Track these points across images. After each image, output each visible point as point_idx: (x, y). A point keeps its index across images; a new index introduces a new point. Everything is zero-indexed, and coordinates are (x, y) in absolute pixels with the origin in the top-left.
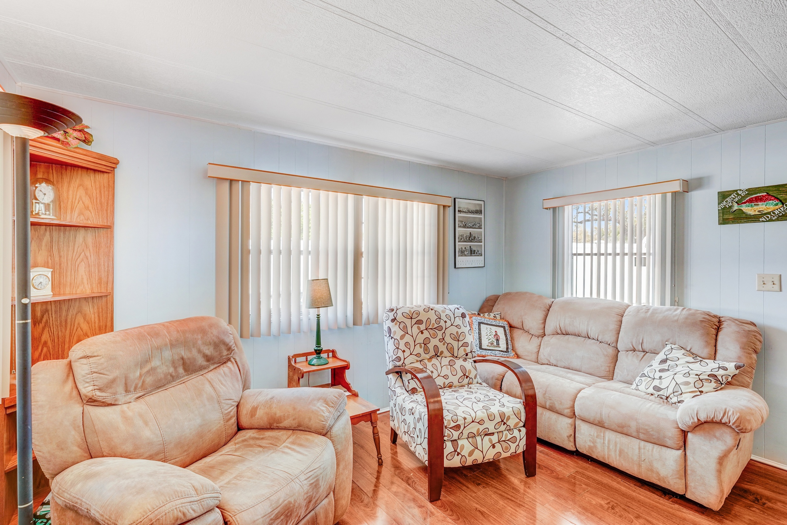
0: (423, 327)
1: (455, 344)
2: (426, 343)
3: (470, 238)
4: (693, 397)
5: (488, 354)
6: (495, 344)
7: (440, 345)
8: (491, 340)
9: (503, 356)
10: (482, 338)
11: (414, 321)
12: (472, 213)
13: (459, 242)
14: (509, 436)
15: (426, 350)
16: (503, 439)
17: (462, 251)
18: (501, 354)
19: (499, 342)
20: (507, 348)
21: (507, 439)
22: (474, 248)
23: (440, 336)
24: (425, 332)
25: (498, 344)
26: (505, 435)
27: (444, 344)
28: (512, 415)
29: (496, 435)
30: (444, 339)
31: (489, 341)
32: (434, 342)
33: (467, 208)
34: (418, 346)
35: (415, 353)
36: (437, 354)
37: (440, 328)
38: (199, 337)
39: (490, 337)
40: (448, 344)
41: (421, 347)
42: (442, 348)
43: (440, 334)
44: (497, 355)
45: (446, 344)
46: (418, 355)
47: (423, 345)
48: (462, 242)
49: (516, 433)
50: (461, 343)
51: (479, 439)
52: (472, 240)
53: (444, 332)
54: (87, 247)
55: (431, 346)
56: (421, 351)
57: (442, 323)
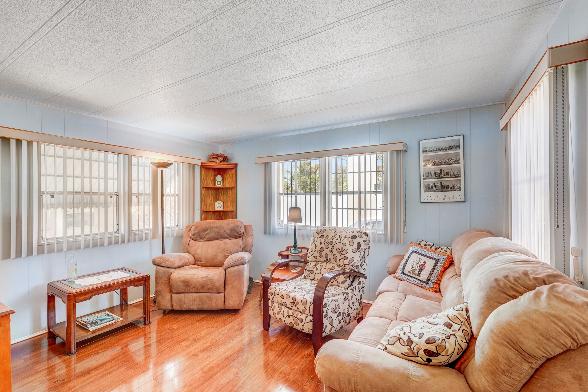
0: (323, 240)
1: (338, 256)
2: (321, 250)
3: (440, 174)
4: (379, 349)
5: (405, 279)
6: (417, 272)
7: (329, 254)
8: (414, 268)
9: (417, 284)
10: (407, 265)
11: (320, 235)
12: (444, 150)
13: (424, 179)
14: (299, 316)
15: (321, 255)
16: (295, 315)
17: (429, 187)
18: (416, 282)
19: (421, 272)
20: (428, 280)
21: (297, 317)
22: (446, 184)
23: (330, 248)
24: (323, 243)
25: (419, 273)
26: (297, 314)
27: (331, 254)
28: (300, 302)
29: (292, 311)
30: (332, 251)
31: (412, 269)
32: (326, 251)
33: (436, 147)
34: (316, 251)
35: (314, 255)
36: (327, 260)
37: (331, 243)
38: (226, 226)
39: (415, 265)
40: (334, 255)
41: (318, 253)
42: (330, 256)
43: (331, 246)
44: (412, 282)
45: (333, 255)
46: (316, 257)
47: (319, 251)
48: (429, 179)
49: (304, 317)
50: (342, 256)
51: (283, 307)
52: (444, 175)
53: (333, 246)
54: (230, 194)
55: (323, 253)
56: (317, 255)
57: (334, 240)
